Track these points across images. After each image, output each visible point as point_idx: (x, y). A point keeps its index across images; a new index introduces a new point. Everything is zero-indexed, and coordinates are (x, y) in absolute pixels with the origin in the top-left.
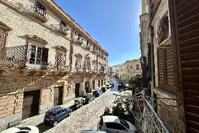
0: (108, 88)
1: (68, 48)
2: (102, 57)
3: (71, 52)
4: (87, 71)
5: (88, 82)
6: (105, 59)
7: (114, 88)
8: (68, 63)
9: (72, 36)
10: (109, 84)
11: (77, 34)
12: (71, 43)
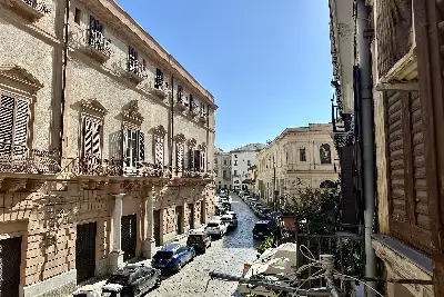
0: (215, 237)
1: (45, 76)
2: (191, 116)
3: (59, 99)
4: (129, 170)
5: (134, 218)
6: (202, 123)
7: (238, 234)
8: (42, 140)
9: (60, 25)
10: (217, 220)
11: (85, 17)
12: (56, 56)
